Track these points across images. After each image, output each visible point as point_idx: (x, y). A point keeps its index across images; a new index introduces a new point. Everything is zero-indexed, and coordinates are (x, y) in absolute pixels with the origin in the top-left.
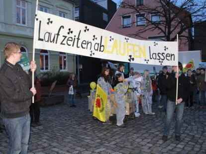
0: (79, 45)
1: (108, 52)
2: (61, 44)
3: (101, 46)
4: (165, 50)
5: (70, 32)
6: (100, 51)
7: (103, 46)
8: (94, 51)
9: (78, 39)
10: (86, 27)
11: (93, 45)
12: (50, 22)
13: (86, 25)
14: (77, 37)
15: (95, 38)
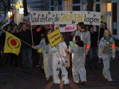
0: (47, 20)
1: (61, 21)
2: (40, 21)
3: (57, 19)
4: (94, 16)
5: (43, 16)
6: (57, 21)
7: (58, 18)
8: (54, 22)
9: (47, 18)
10: (49, 12)
11: (53, 19)
12: (35, 14)
13: (49, 11)
14: (46, 17)
15: (54, 16)
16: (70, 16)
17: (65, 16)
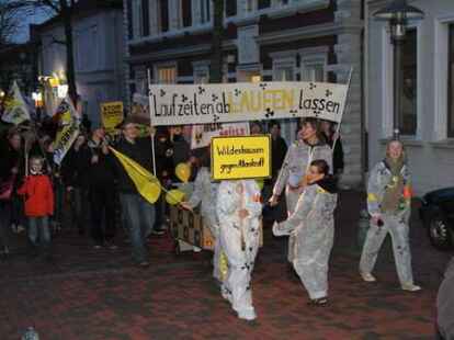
0: (199, 111)
1: (237, 111)
2: (180, 115)
3: (225, 106)
4: (327, 95)
5: (185, 99)
6: (225, 112)
7: (228, 105)
8: (218, 115)
10: (199, 88)
11: (215, 107)
14: (193, 103)
15: (215, 97)
16: (259, 98)
17: (245, 97)
